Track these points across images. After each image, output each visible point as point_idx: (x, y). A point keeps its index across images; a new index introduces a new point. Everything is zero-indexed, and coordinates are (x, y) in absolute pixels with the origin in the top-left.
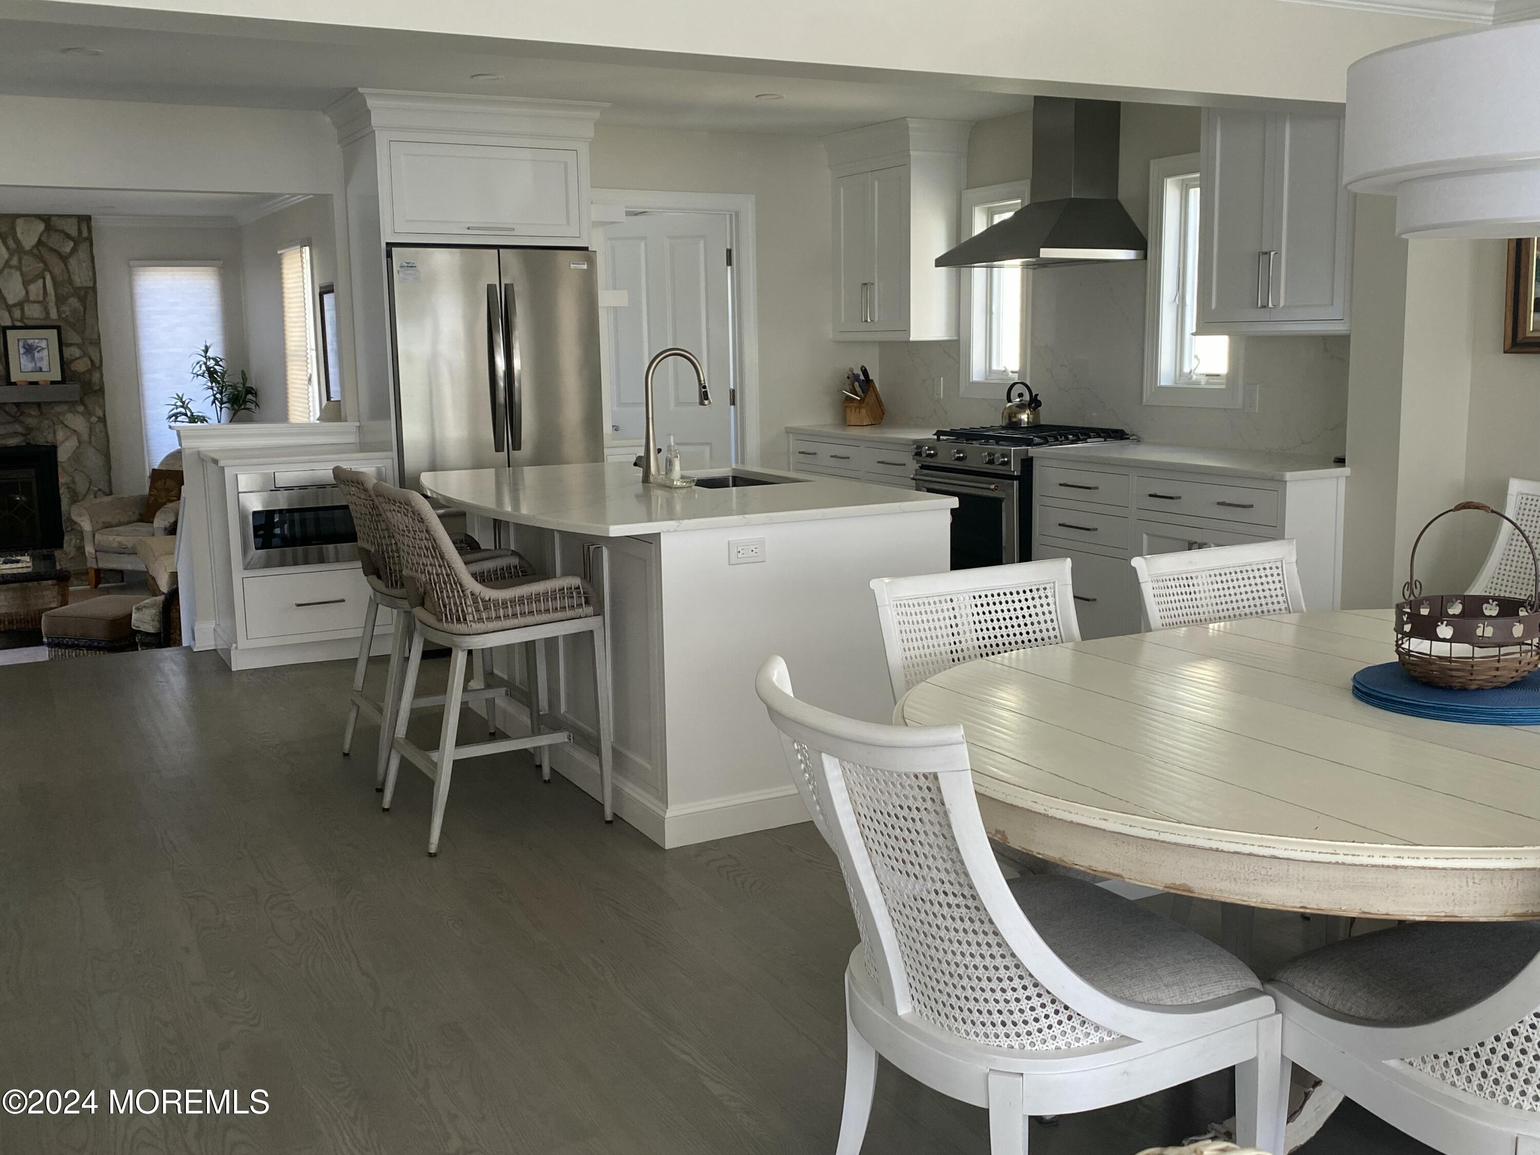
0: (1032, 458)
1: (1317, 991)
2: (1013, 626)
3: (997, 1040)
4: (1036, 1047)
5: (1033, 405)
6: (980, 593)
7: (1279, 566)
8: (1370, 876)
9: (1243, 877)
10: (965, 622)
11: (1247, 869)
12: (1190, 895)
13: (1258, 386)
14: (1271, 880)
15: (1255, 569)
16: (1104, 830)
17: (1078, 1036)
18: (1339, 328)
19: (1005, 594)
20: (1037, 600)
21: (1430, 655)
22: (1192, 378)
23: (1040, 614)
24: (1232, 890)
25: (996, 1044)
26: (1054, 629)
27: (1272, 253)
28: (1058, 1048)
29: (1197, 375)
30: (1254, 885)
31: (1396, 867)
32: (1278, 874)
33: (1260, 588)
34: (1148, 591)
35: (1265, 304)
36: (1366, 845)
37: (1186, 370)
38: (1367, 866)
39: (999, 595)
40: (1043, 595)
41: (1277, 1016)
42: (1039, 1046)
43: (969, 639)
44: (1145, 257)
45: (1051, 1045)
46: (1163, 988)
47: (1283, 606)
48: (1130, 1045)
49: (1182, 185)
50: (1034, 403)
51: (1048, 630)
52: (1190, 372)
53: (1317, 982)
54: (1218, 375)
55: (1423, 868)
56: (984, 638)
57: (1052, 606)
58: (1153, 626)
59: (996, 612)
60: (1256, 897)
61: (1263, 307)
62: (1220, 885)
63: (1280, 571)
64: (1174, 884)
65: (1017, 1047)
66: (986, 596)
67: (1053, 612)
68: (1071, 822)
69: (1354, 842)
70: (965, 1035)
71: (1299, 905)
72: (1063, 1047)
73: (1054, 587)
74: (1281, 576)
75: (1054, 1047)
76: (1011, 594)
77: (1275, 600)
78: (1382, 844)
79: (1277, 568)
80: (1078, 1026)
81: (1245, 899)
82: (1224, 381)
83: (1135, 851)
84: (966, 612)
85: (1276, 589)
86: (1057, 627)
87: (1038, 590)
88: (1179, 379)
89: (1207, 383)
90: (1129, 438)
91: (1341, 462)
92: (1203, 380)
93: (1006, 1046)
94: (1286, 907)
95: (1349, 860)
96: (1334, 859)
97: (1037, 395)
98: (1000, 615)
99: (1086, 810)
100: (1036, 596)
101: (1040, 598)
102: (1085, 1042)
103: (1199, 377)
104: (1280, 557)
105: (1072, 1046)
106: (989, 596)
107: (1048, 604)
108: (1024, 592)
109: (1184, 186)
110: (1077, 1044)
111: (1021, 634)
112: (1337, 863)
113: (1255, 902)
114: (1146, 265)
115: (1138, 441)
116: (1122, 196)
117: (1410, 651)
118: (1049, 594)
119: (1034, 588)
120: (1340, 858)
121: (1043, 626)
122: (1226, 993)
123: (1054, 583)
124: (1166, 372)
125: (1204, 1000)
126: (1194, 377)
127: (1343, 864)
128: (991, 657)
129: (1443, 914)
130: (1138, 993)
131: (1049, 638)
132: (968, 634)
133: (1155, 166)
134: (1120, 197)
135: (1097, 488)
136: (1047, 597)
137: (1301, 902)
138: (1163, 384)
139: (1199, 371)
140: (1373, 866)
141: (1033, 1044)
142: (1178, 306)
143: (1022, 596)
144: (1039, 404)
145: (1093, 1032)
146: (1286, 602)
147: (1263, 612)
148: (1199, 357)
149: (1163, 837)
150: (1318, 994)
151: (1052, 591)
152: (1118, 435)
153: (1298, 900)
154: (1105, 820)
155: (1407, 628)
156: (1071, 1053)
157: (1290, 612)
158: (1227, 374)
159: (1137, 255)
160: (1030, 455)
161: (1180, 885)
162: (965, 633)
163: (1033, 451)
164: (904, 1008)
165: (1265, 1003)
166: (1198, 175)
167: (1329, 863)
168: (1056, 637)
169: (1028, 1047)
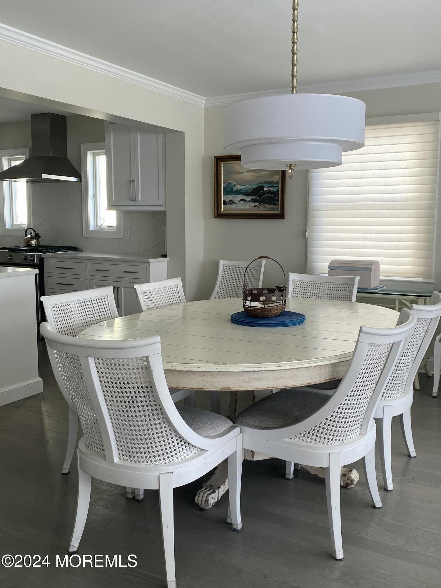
0: (43, 257)
1: (253, 422)
2: (93, 314)
3: (160, 462)
4: (175, 461)
5: (37, 238)
6: (80, 301)
7: (177, 287)
8: (287, 373)
9: (248, 381)
10: (76, 313)
11: (249, 377)
12: (229, 390)
13: (129, 230)
14: (257, 380)
15: (169, 288)
16: (200, 371)
17: (188, 453)
18: (162, 209)
19: (89, 301)
20: (101, 303)
21: (258, 307)
22: (102, 227)
23: (103, 308)
24: (244, 386)
25: (159, 463)
26: (109, 314)
27: (136, 181)
28: (182, 459)
29: (103, 226)
30: (252, 382)
31: (298, 368)
32: (260, 377)
33: (171, 295)
34: (141, 297)
35: (134, 199)
36: (288, 362)
37: (99, 224)
38: (290, 369)
39: (87, 302)
40: (104, 301)
41: (241, 434)
42: (176, 460)
43: (78, 320)
44: (81, 181)
45: (180, 459)
46: (209, 430)
47: (179, 301)
48: (205, 453)
49: (93, 154)
50: (37, 237)
51: (106, 314)
52: (101, 225)
53: (252, 419)
54: (112, 226)
55: (306, 367)
56: (83, 319)
57: (107, 305)
58: (143, 310)
59: (87, 308)
60: (253, 387)
61: (133, 200)
62: (239, 385)
63: (177, 289)
64: (224, 387)
65: (167, 462)
66: (82, 302)
67: (108, 307)
68: (186, 371)
69: (284, 362)
70: (146, 463)
71: (266, 387)
72: (184, 459)
73: (108, 298)
74: (177, 291)
75: (181, 459)
76: (92, 301)
77: (176, 299)
78: (292, 361)
79: (176, 288)
80: (188, 449)
81: (249, 388)
82: (116, 228)
83: (208, 378)
84: (75, 309)
85: (176, 295)
86: (110, 313)
87: (101, 299)
88: (96, 228)
89: (108, 229)
90: (78, 250)
91: (165, 256)
92: (106, 228)
93: (163, 463)
94: (263, 388)
95: (284, 368)
96: (279, 368)
97: (38, 234)
98: (88, 310)
99: (191, 365)
100: (101, 301)
101: (103, 302)
102: (190, 455)
103: (104, 227)
104: (177, 284)
105: (187, 458)
106: (84, 302)
107: (106, 304)
108: (96, 300)
109: (94, 155)
110: (188, 456)
111: (97, 316)
112: (281, 370)
113: (253, 389)
114: (81, 184)
115: (82, 251)
116: (69, 156)
117: (250, 306)
118: (106, 300)
119: (100, 298)
120: (282, 368)
121: (105, 313)
122: (226, 429)
123: (107, 296)
124: (91, 225)
125: (221, 432)
126: (103, 227)
127: (283, 370)
128: (98, 324)
129: (308, 383)
130: (203, 433)
131: (107, 317)
132: (77, 318)
133: (83, 146)
134: (68, 158)
135: (73, 268)
136: (105, 301)
137: (267, 386)
138: (91, 229)
139: (104, 225)
140: (292, 369)
141: (174, 460)
142: (94, 200)
143: (96, 302)
144: (39, 237)
145: (192, 451)
146: (180, 299)
147: (173, 303)
148: (105, 219)
149: (222, 370)
150: (254, 423)
151: (107, 299)
152: (75, 249)
153: (266, 385)
154: (199, 368)
155: (249, 298)
156: (187, 460)
157: (181, 303)
158: (116, 226)
159: (78, 180)
160: (42, 256)
161: (226, 387)
162: (76, 317)
163: (43, 255)
164: (116, 460)
165: (238, 430)
166: (104, 151)
167: (279, 370)
168: (110, 317)
169: (172, 462)
